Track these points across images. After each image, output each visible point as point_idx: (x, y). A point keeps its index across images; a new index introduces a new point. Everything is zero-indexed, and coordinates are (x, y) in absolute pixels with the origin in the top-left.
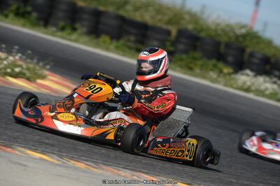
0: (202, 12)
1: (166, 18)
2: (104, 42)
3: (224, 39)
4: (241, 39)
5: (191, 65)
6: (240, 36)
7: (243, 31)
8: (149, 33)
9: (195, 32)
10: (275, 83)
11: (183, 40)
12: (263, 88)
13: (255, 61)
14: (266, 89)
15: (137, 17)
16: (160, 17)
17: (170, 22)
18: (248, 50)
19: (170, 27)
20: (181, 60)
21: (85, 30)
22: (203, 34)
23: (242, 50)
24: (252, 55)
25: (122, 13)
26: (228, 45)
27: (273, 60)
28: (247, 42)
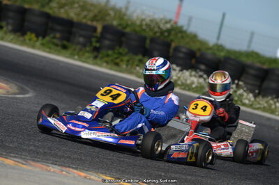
0: (127, 8)
1: (91, 15)
2: (30, 40)
3: (149, 34)
4: (166, 34)
5: (118, 61)
6: (165, 31)
7: (168, 26)
8: (74, 30)
9: (120, 28)
10: (201, 76)
11: (109, 36)
12: (188, 82)
13: (181, 55)
14: (193, 83)
15: (62, 14)
16: (85, 13)
17: (95, 18)
18: (173, 45)
19: (95, 24)
20: (108, 56)
21: (10, 27)
22: (128, 30)
23: (168, 45)
24: (177, 49)
25: (47, 10)
26: (152, 40)
27: (198, 55)
28: (172, 37)
